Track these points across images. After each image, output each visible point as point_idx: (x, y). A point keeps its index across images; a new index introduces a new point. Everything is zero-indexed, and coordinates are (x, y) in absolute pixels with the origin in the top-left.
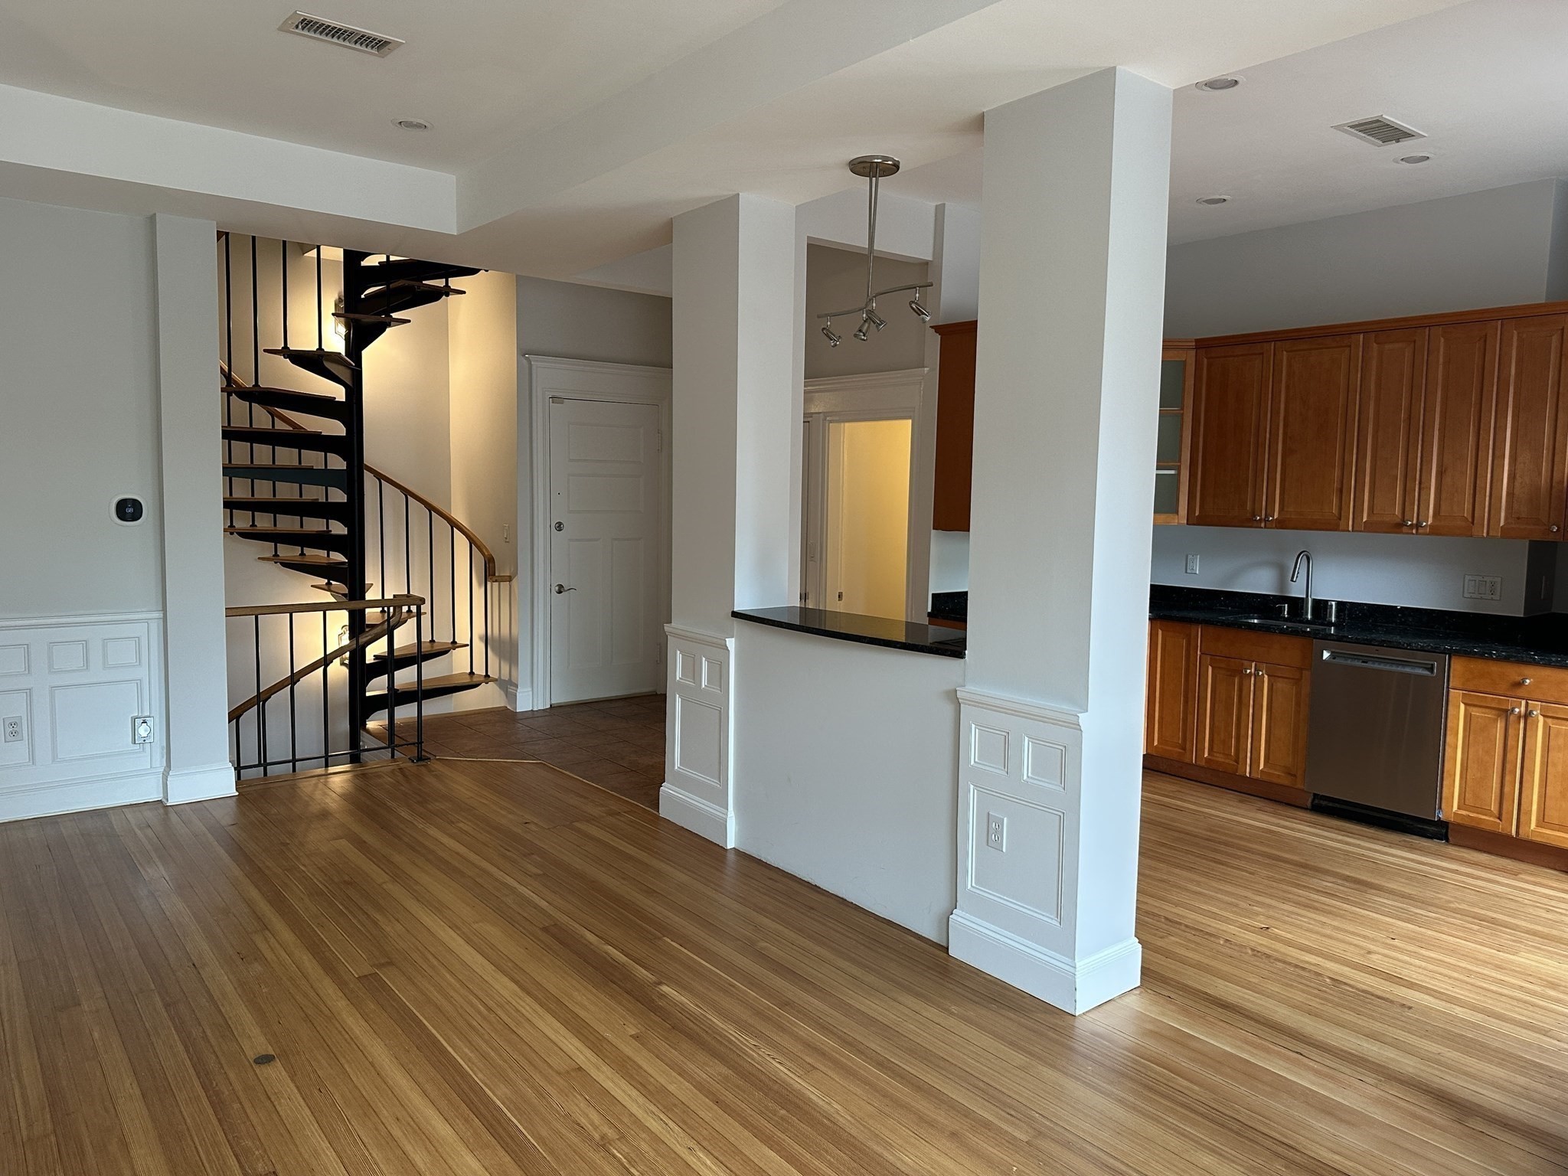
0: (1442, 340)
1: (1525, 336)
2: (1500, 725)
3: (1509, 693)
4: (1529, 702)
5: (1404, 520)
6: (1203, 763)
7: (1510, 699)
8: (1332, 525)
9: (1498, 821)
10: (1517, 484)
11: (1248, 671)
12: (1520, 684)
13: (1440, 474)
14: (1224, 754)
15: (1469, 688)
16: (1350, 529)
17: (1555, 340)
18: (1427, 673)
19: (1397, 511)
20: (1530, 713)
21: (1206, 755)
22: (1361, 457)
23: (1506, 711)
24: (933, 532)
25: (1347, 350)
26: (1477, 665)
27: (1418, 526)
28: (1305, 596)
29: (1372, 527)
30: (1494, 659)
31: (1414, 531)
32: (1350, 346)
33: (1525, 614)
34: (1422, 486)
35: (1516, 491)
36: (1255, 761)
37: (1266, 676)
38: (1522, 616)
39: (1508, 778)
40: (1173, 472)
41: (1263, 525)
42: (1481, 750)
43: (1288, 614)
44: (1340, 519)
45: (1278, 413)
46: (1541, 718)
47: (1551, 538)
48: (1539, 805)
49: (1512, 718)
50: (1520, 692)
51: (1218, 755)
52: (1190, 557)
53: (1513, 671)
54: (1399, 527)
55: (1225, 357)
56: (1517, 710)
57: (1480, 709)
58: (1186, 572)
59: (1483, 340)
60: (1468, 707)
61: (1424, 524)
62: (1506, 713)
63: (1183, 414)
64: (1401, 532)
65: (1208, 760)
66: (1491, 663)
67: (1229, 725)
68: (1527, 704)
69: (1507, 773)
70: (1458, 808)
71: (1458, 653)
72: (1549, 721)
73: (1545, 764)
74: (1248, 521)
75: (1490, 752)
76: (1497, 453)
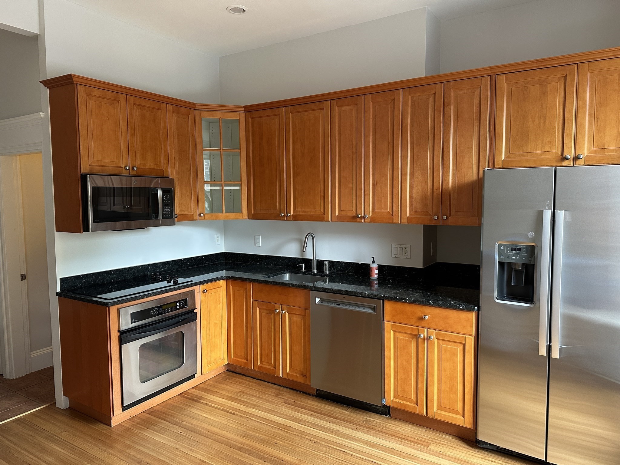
0: (371, 102)
1: (415, 98)
2: (413, 344)
3: (417, 324)
4: (429, 330)
5: (357, 214)
6: (257, 369)
7: (418, 328)
8: (321, 218)
9: (416, 406)
10: (415, 191)
11: (277, 311)
12: (422, 319)
13: (374, 185)
14: (268, 363)
15: (395, 321)
16: (330, 220)
17: (431, 100)
18: (371, 311)
19: (353, 209)
20: (429, 338)
21: (259, 364)
22: (333, 178)
23: (416, 336)
24: (56, 233)
25: (322, 110)
26: (399, 306)
27: (364, 217)
28: (312, 258)
29: (340, 219)
30: (407, 303)
31: (363, 221)
32: (323, 109)
33: (423, 266)
34: (365, 193)
35: (415, 195)
36: (284, 367)
37: (287, 314)
38: (422, 268)
39: (420, 379)
40: (238, 188)
41: (286, 219)
42: (404, 361)
43: (305, 270)
44: (324, 214)
45: (289, 151)
46: (436, 340)
47: (434, 223)
48: (438, 396)
49: (420, 340)
50: (423, 324)
51: (265, 363)
52: (256, 237)
53: (419, 310)
54: (354, 218)
55: (260, 117)
56: (422, 336)
57: (402, 335)
58: (255, 246)
59: (393, 102)
60: (395, 333)
61: (367, 216)
62: (416, 337)
63: (240, 152)
64: (356, 221)
65: (260, 367)
66: (406, 305)
67: (269, 344)
68: (427, 331)
69: (419, 375)
70: (394, 398)
71: (387, 299)
72: (441, 342)
73: (440, 370)
74: (278, 217)
75: (409, 362)
76: (403, 173)
